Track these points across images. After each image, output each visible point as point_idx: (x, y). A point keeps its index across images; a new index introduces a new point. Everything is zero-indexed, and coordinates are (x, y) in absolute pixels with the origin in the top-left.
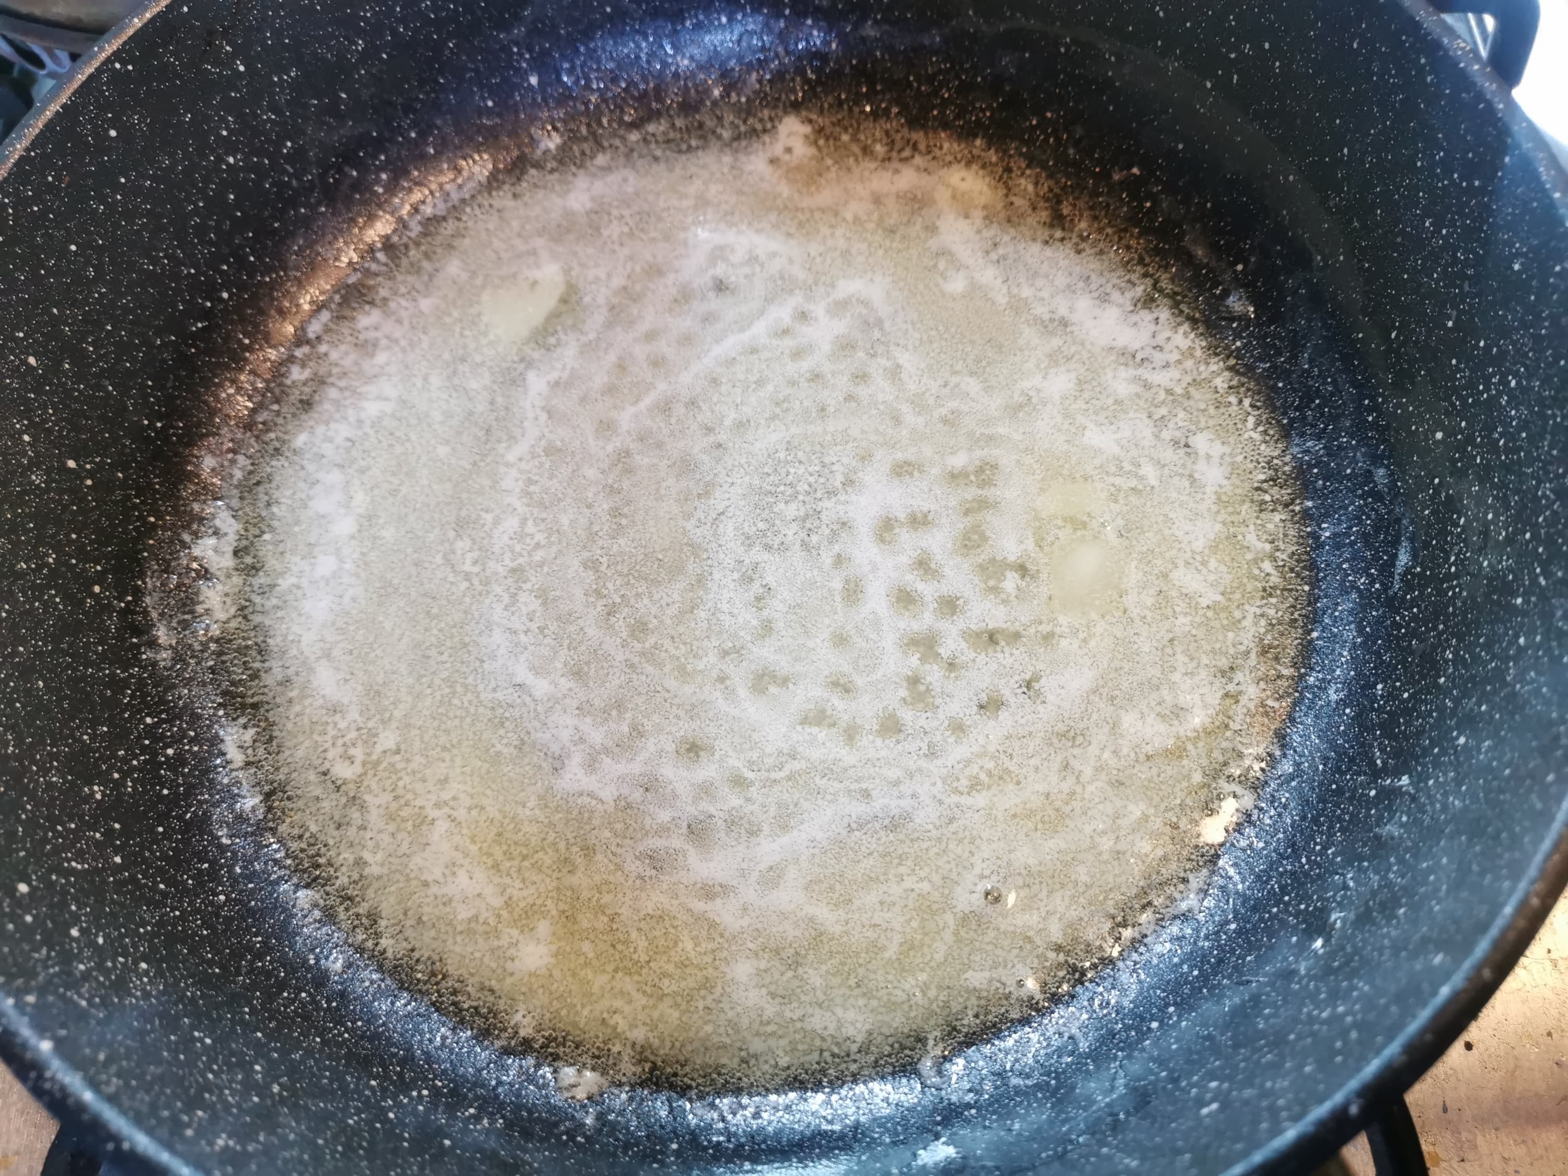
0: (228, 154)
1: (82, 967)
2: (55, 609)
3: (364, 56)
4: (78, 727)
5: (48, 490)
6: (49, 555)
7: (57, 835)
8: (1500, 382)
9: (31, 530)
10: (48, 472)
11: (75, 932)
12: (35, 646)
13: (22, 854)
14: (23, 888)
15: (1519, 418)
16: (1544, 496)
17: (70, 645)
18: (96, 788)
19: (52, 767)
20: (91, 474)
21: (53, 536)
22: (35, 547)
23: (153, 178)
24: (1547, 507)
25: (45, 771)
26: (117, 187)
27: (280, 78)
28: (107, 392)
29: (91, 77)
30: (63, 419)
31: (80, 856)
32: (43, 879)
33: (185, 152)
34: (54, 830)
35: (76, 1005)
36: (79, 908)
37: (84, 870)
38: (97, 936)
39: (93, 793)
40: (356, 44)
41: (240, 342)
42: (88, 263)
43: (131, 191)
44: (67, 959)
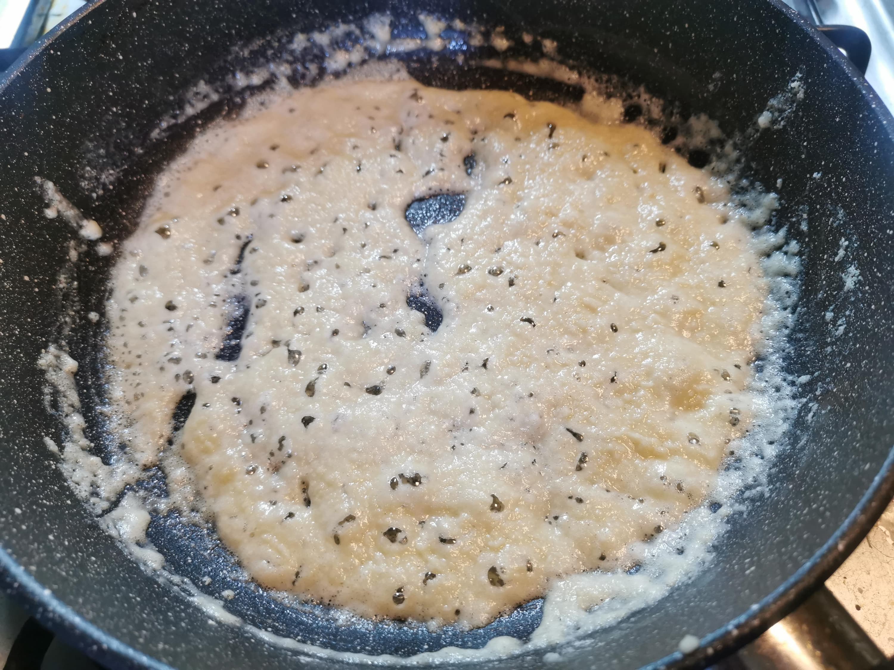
0: (113, 106)
1: (59, 555)
2: (21, 360)
3: (189, 53)
4: (38, 428)
5: (13, 292)
6: (16, 329)
7: (33, 485)
8: (836, 181)
9: (5, 314)
10: (13, 281)
11: (51, 537)
12: (10, 380)
13: (15, 493)
14: (18, 511)
15: (850, 197)
16: (872, 232)
17: (31, 382)
18: (52, 462)
19: (26, 448)
20: (38, 285)
21: (18, 319)
22: (8, 325)
23: (71, 117)
24: (874, 238)
25: (23, 451)
26: (51, 121)
27: (142, 64)
28: (45, 238)
29: (37, 57)
30: (21, 252)
31: (47, 497)
32: (29, 507)
33: (89, 103)
34: (31, 483)
35: (60, 575)
36: (51, 525)
37: (50, 506)
38: (64, 540)
39: (50, 465)
40: (185, 47)
41: (120, 214)
42: (34, 163)
43: (58, 124)
44: (49, 550)
